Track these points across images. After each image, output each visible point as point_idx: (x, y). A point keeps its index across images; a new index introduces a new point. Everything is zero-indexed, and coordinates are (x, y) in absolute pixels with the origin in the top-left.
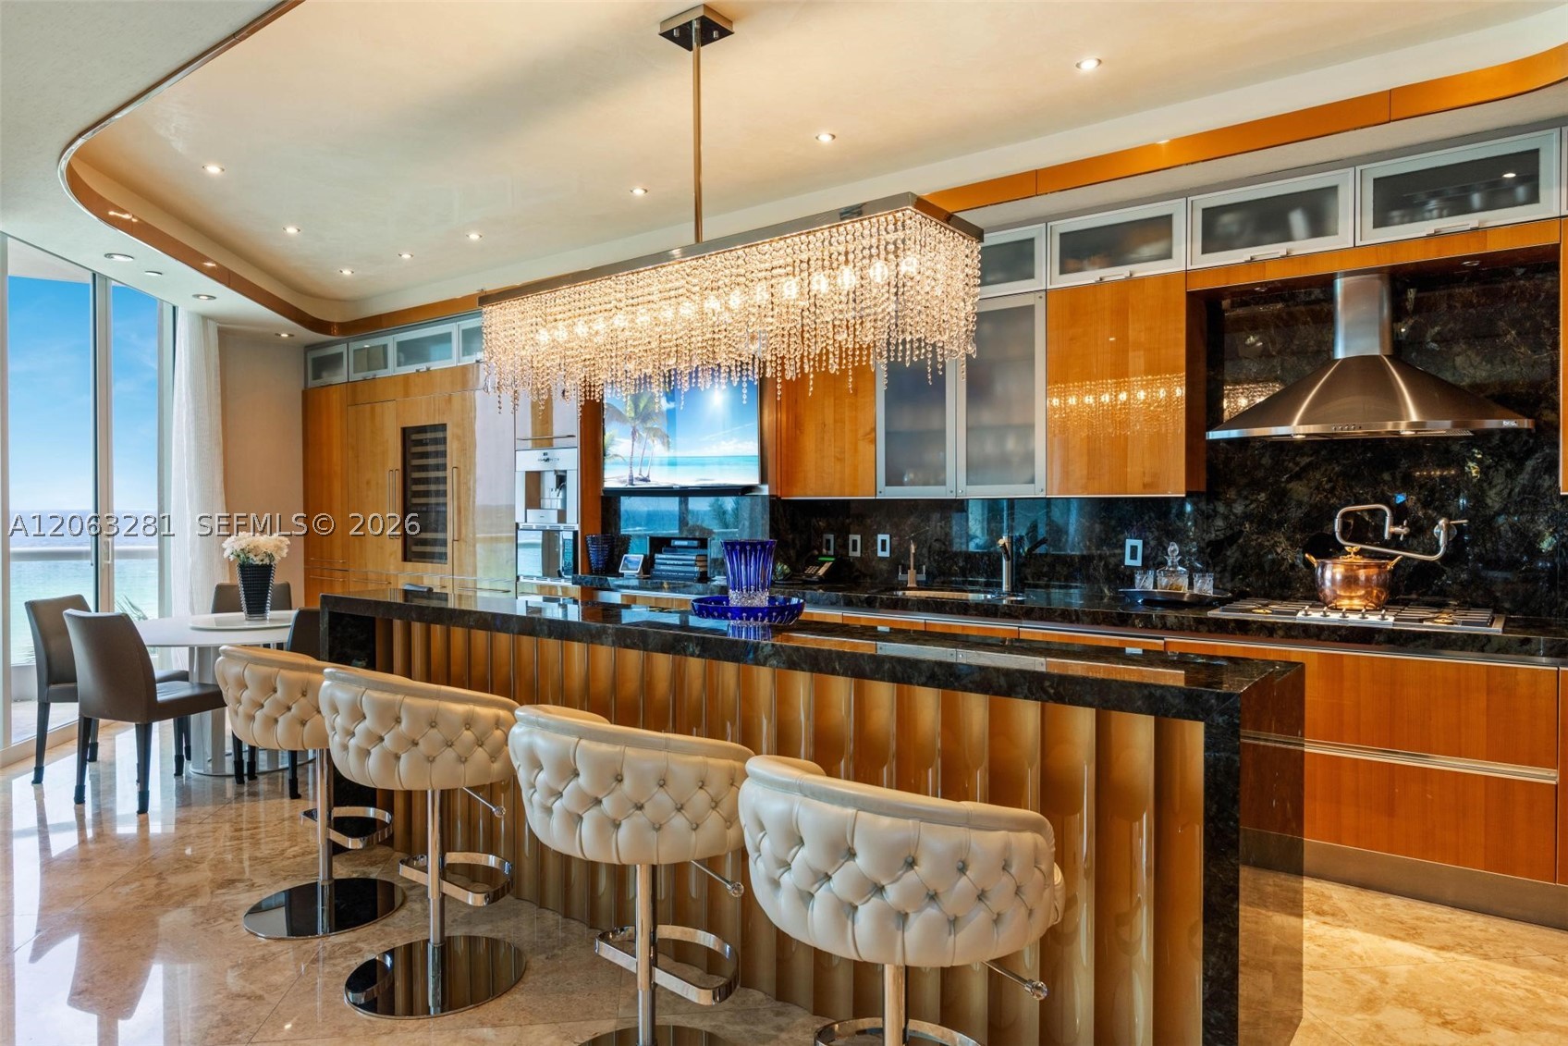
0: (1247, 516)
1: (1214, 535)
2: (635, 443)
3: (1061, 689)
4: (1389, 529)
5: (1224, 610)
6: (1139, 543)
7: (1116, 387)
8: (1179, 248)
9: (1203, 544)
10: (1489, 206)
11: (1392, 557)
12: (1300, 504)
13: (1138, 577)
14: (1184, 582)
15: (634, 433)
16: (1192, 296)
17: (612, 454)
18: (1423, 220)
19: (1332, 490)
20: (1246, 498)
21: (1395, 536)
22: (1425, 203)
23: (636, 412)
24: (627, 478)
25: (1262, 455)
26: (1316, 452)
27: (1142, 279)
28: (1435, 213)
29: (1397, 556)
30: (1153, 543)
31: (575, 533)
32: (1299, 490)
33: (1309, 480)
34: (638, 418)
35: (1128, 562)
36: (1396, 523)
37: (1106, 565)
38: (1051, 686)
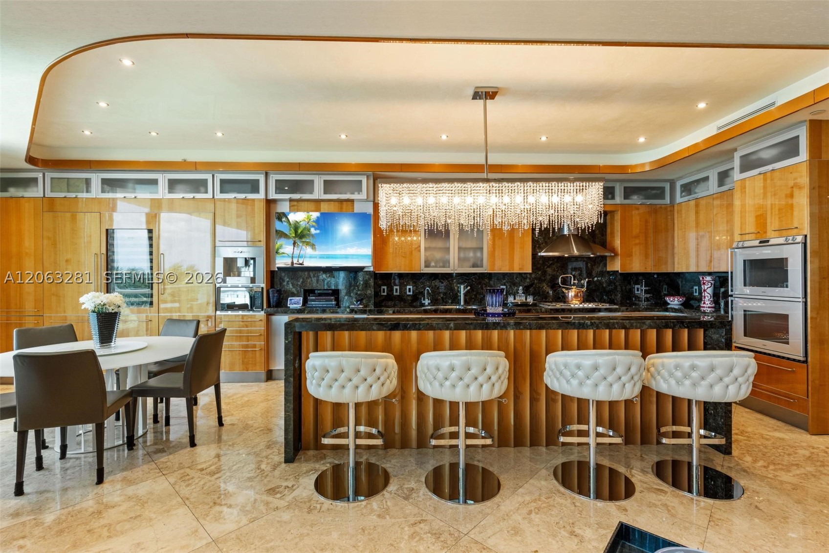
0: (536, 278)
1: (526, 284)
2: (295, 248)
4: (572, 282)
6: (505, 287)
9: (526, 287)
12: (550, 275)
14: (523, 299)
15: (294, 244)
17: (281, 252)
19: (558, 271)
20: (535, 273)
21: (574, 283)
23: (296, 234)
24: (290, 263)
25: (539, 260)
26: (553, 260)
30: (508, 287)
31: (262, 288)
32: (549, 271)
33: (552, 268)
34: (297, 237)
36: (574, 280)
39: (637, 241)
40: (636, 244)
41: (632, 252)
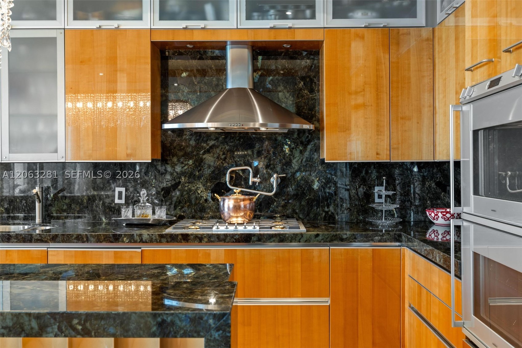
0: (183, 173)
1: (165, 184)
3: (88, 325)
4: (251, 180)
5: (174, 228)
6: (123, 190)
7: (106, 99)
8: (146, 15)
9: (159, 190)
10: (295, 17)
11: (256, 194)
12: (209, 166)
13: (123, 210)
16: (154, 44)
18: (268, 19)
20: (182, 163)
21: (254, 183)
22: (268, 11)
25: (190, 139)
26: (217, 139)
27: (125, 30)
28: (273, 17)
29: (257, 194)
30: (131, 189)
32: (209, 159)
33: (214, 153)
35: (117, 201)
36: (255, 176)
37: (104, 204)
38: (79, 323)
39: (360, 100)
40: (357, 107)
41: (350, 122)
